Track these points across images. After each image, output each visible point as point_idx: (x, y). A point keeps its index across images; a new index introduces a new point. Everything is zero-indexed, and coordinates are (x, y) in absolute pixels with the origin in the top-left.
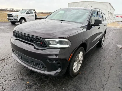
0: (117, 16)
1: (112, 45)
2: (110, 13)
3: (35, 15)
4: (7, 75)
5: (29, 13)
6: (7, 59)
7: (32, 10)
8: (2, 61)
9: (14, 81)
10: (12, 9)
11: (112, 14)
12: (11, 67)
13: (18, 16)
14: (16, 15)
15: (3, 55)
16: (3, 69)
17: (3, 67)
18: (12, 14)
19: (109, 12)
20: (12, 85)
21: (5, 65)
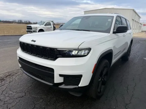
0: (144, 25)
1: (138, 58)
2: (135, 21)
3: (54, 26)
4: (13, 92)
5: (48, 25)
6: (13, 75)
7: (51, 22)
8: (7, 78)
9: (20, 98)
10: (21, 21)
11: (138, 23)
12: (17, 84)
13: (37, 28)
14: (35, 27)
15: (8, 71)
16: (8, 86)
17: (8, 84)
18: (31, 27)
19: (133, 20)
20: (18, 104)
21: (10, 82)
